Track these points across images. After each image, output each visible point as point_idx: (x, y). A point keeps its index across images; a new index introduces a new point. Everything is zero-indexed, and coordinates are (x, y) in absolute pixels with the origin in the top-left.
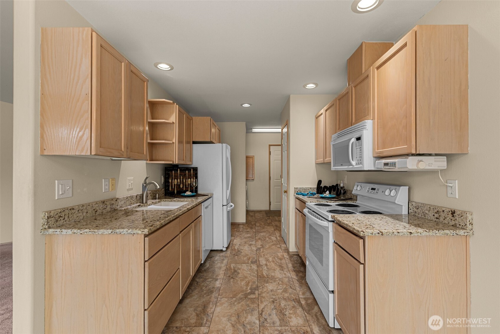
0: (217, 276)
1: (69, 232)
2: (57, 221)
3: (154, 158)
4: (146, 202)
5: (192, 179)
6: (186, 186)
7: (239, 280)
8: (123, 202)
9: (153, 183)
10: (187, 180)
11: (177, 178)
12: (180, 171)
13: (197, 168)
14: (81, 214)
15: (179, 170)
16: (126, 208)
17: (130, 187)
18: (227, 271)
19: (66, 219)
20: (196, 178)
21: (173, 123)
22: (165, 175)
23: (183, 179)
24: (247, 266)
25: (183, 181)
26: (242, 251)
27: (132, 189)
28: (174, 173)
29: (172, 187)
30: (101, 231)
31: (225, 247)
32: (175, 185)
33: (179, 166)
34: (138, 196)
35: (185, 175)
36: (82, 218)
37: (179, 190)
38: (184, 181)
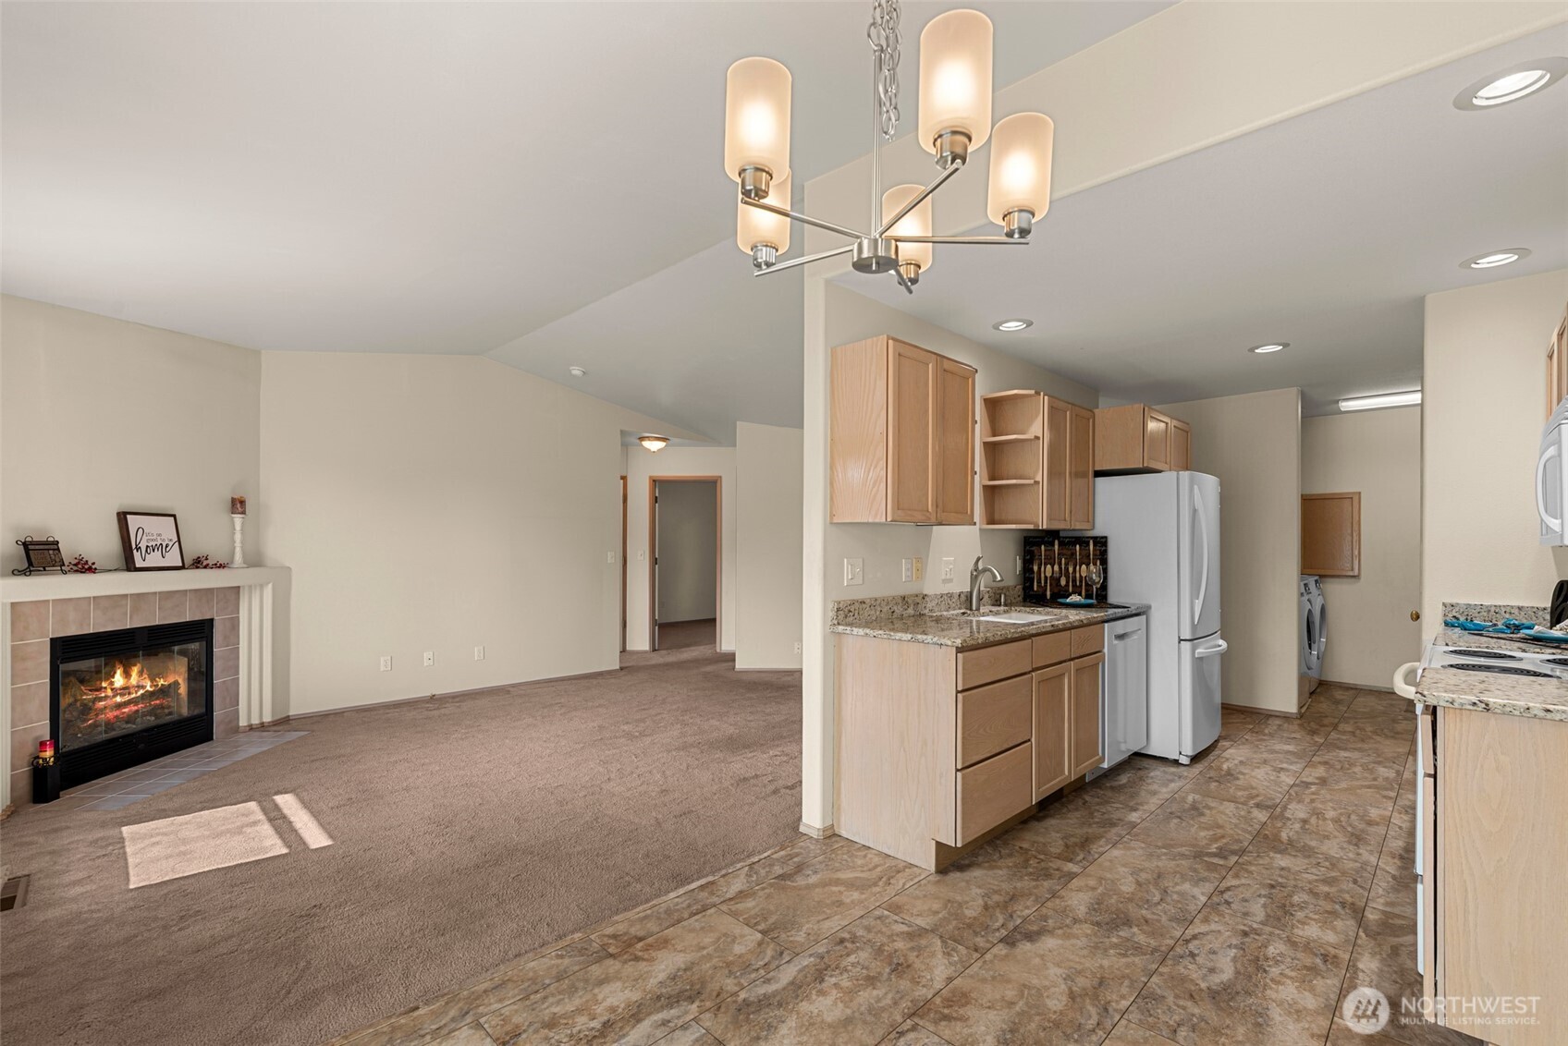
0: (1137, 804)
1: (861, 631)
2: (846, 617)
3: (997, 517)
4: (978, 609)
5: (1092, 567)
6: (1074, 581)
7: (1197, 826)
8: (934, 603)
9: (990, 570)
10: (1078, 567)
11: (1052, 561)
12: (1059, 546)
13: (1106, 537)
14: (873, 612)
15: (1056, 542)
16: (939, 614)
17: (948, 577)
18: (1171, 802)
19: (856, 614)
20: (1104, 562)
21: (1037, 438)
22: (1025, 556)
23: (1067, 564)
24: (1237, 808)
25: (1067, 569)
26: (1241, 777)
27: (950, 581)
28: (1045, 550)
29: (1040, 582)
30: (899, 635)
31: (1186, 756)
32: (1046, 577)
33: (1062, 534)
34: (962, 595)
35: (1074, 554)
36: (874, 618)
37: (1056, 591)
38: (1071, 570)
